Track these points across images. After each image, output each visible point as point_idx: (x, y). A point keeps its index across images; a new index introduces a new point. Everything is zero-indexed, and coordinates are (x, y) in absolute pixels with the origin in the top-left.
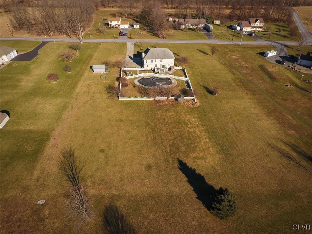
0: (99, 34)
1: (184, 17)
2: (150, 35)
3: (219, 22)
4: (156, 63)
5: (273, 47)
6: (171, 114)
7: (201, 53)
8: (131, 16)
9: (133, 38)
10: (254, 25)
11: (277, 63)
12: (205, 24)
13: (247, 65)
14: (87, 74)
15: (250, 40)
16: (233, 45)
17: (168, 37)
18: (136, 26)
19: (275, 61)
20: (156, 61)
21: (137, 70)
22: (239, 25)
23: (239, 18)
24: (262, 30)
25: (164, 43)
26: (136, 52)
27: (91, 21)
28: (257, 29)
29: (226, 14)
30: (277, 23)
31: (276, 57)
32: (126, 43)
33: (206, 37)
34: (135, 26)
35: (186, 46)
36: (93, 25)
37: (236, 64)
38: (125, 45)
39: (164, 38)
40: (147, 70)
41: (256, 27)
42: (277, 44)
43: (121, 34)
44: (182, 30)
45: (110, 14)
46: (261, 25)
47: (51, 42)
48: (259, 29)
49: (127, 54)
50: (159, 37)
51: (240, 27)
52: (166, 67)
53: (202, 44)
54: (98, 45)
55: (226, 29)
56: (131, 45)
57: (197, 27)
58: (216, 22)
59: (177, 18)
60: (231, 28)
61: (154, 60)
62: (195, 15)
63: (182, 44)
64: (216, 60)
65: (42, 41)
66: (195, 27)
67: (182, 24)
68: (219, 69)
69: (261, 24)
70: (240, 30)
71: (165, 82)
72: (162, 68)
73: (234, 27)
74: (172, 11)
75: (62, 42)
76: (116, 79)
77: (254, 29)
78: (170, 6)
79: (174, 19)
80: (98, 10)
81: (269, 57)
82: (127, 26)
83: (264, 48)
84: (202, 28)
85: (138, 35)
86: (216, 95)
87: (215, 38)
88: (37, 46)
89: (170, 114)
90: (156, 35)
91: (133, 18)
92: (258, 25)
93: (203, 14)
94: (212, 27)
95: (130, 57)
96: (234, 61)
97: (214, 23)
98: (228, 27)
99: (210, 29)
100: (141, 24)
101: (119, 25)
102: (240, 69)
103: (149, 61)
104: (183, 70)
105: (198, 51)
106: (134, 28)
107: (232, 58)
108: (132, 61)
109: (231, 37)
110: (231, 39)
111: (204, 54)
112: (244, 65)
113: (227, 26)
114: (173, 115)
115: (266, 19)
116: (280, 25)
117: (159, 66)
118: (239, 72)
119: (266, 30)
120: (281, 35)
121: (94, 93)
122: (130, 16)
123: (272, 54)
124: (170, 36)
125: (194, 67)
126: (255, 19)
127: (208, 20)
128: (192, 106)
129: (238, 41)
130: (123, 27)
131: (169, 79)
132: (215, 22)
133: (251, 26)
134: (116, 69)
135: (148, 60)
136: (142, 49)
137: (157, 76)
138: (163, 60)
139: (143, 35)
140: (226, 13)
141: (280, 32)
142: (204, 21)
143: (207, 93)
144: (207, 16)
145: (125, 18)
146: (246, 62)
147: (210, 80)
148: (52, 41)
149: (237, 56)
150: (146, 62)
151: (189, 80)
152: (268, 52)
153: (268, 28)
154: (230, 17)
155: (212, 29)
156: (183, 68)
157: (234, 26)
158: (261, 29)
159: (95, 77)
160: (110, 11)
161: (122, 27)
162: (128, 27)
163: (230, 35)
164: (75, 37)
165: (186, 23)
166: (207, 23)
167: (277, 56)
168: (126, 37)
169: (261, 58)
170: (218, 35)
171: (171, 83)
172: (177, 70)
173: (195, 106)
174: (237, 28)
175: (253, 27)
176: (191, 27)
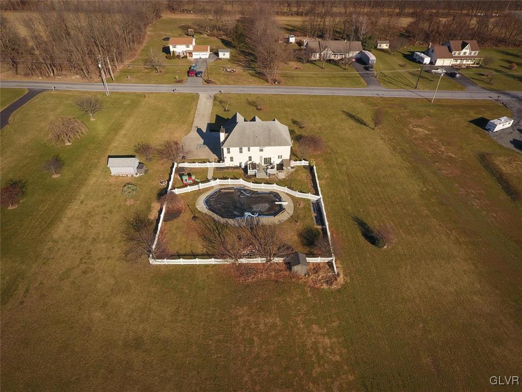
0: (148, 72)
1: (320, 34)
2: (249, 75)
3: (387, 46)
4: (250, 154)
5: (502, 105)
6: (270, 320)
7: (352, 122)
8: (217, 31)
9: (214, 82)
10: (459, 54)
11: (515, 147)
12: (361, 52)
13: (451, 154)
14: (94, 179)
15: (453, 88)
16: (418, 99)
17: (283, 80)
18: (224, 55)
19: (511, 141)
20: (249, 151)
21: (208, 167)
22: (427, 53)
23: (427, 37)
24: (474, 64)
25: (274, 95)
26: (215, 117)
27: (140, 43)
28: (465, 62)
29: (401, 27)
30: (502, 48)
31: (511, 130)
32: (197, 93)
33: (362, 80)
34: (221, 55)
35: (322, 104)
36: (142, 50)
37: (428, 151)
38: (194, 100)
39: (276, 83)
40: (231, 167)
41: (461, 58)
42: (509, 98)
43: (191, 72)
44: (313, 62)
45: (179, 27)
46: (472, 55)
47: (46, 93)
48: (468, 63)
49: (195, 124)
50: (267, 81)
51: (430, 58)
52: (272, 162)
53: (353, 97)
54: (140, 98)
55: (401, 61)
56: (208, 99)
57: (343, 56)
58: (382, 45)
59: (306, 36)
60: (411, 57)
61: (245, 149)
62: (341, 29)
63: (312, 96)
64: (382, 139)
65: (28, 89)
66: (339, 58)
67: (313, 51)
68: (390, 166)
69: (473, 52)
70: (431, 63)
71: (267, 205)
72: (263, 164)
73: (417, 58)
74: (297, 21)
75: (68, 91)
76: (156, 195)
77: (459, 62)
78: (295, 9)
79: (299, 38)
80: (160, 17)
81: (497, 131)
82: (205, 55)
83: (483, 107)
84: (354, 60)
85: (224, 75)
86: (385, 247)
87: (379, 82)
88: (15, 101)
89: (267, 321)
90: (260, 75)
91: (220, 35)
92: (467, 54)
93: (357, 31)
94: (375, 58)
95: (199, 131)
96: (421, 142)
97: (378, 47)
98: (405, 56)
99: (370, 62)
100: (234, 49)
101: (191, 53)
102: (436, 164)
103: (235, 151)
104: (311, 168)
105: (344, 116)
106: (220, 59)
107: (417, 133)
108: (202, 141)
109: (412, 81)
110: (413, 84)
111: (358, 124)
112: (445, 154)
113: (403, 54)
114: (274, 326)
115: (481, 39)
116: (510, 52)
117: (256, 160)
118: (435, 173)
119: (483, 65)
120: (514, 77)
121: (94, 239)
122: (215, 32)
123: (503, 124)
124: (290, 79)
125: (334, 160)
126: (462, 41)
127: (365, 42)
128: (325, 286)
129: (427, 90)
130: (198, 57)
131: (277, 196)
132: (380, 46)
133: (452, 57)
134: (162, 164)
135: (231, 149)
136: (228, 110)
137: (251, 186)
138: (266, 149)
139: (234, 75)
140: (400, 25)
141: (510, 68)
142: (358, 45)
143: (362, 239)
144: (363, 35)
145: (206, 36)
146: (449, 144)
147: (371, 197)
148: (48, 90)
149: (429, 130)
150: (229, 152)
151: (322, 200)
152: (495, 121)
153: (487, 61)
154: (407, 35)
155: (375, 62)
156: (309, 163)
157: (417, 55)
158: (472, 63)
159: (110, 190)
160: (181, 20)
161: (196, 55)
162: (208, 57)
163: (411, 76)
164: (98, 80)
165: (321, 48)
166: (364, 49)
167: (514, 130)
168: (199, 80)
169: (479, 133)
170: (385, 76)
171: (281, 209)
172: (298, 169)
173: (334, 287)
174: (423, 59)
175: (456, 58)
176: (332, 57)
